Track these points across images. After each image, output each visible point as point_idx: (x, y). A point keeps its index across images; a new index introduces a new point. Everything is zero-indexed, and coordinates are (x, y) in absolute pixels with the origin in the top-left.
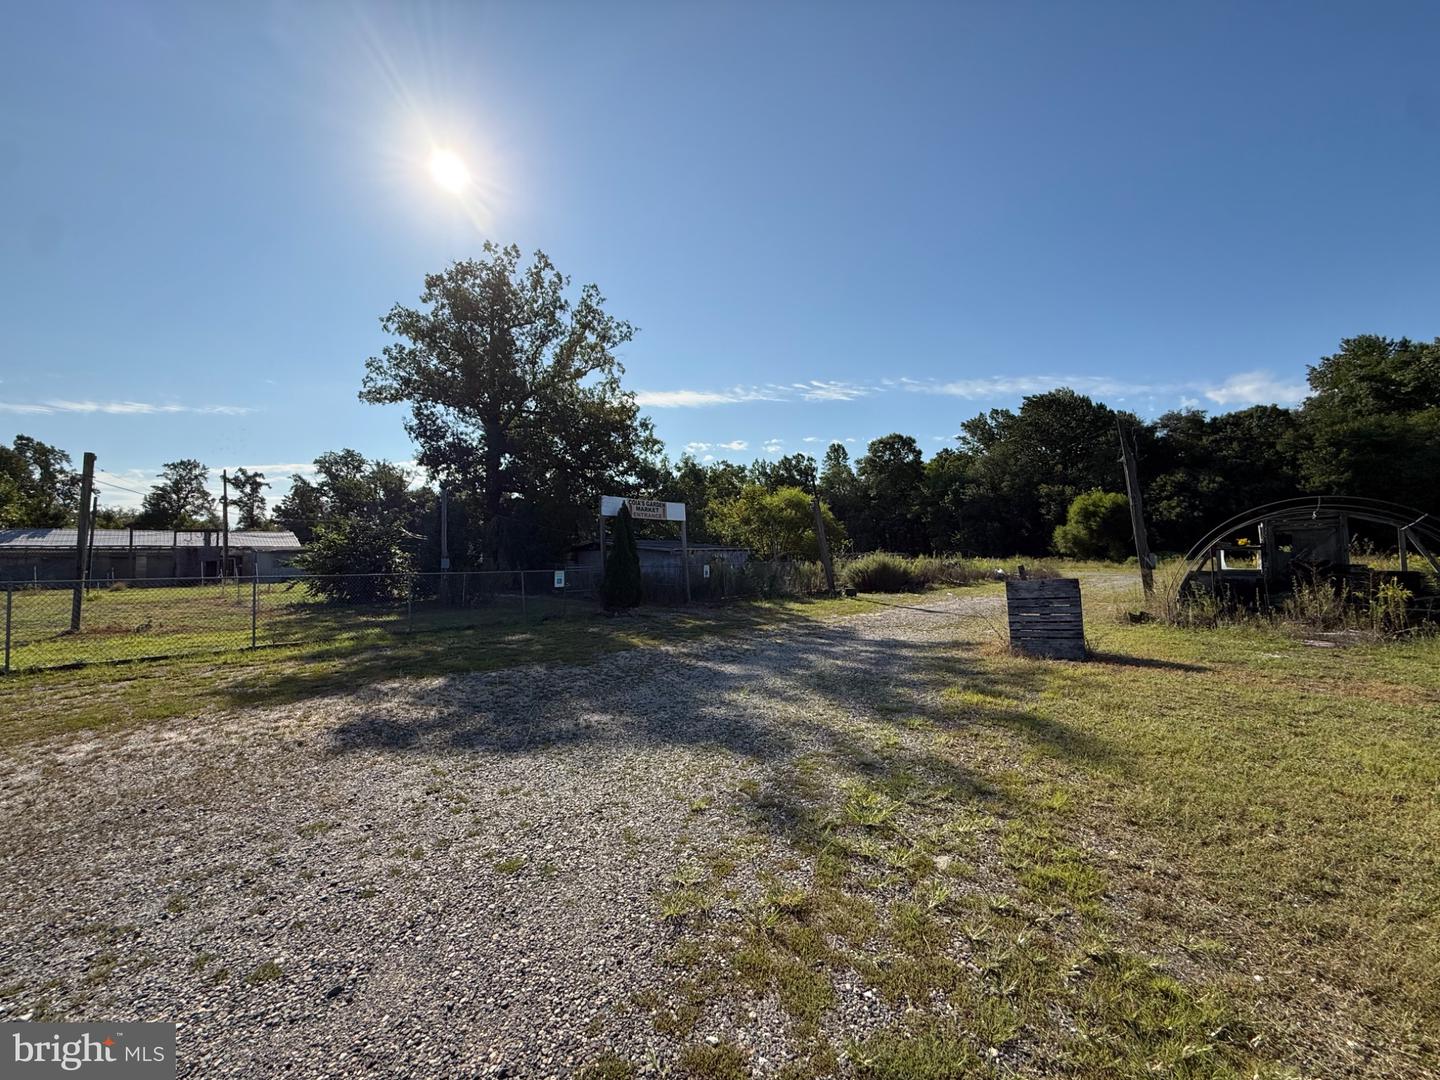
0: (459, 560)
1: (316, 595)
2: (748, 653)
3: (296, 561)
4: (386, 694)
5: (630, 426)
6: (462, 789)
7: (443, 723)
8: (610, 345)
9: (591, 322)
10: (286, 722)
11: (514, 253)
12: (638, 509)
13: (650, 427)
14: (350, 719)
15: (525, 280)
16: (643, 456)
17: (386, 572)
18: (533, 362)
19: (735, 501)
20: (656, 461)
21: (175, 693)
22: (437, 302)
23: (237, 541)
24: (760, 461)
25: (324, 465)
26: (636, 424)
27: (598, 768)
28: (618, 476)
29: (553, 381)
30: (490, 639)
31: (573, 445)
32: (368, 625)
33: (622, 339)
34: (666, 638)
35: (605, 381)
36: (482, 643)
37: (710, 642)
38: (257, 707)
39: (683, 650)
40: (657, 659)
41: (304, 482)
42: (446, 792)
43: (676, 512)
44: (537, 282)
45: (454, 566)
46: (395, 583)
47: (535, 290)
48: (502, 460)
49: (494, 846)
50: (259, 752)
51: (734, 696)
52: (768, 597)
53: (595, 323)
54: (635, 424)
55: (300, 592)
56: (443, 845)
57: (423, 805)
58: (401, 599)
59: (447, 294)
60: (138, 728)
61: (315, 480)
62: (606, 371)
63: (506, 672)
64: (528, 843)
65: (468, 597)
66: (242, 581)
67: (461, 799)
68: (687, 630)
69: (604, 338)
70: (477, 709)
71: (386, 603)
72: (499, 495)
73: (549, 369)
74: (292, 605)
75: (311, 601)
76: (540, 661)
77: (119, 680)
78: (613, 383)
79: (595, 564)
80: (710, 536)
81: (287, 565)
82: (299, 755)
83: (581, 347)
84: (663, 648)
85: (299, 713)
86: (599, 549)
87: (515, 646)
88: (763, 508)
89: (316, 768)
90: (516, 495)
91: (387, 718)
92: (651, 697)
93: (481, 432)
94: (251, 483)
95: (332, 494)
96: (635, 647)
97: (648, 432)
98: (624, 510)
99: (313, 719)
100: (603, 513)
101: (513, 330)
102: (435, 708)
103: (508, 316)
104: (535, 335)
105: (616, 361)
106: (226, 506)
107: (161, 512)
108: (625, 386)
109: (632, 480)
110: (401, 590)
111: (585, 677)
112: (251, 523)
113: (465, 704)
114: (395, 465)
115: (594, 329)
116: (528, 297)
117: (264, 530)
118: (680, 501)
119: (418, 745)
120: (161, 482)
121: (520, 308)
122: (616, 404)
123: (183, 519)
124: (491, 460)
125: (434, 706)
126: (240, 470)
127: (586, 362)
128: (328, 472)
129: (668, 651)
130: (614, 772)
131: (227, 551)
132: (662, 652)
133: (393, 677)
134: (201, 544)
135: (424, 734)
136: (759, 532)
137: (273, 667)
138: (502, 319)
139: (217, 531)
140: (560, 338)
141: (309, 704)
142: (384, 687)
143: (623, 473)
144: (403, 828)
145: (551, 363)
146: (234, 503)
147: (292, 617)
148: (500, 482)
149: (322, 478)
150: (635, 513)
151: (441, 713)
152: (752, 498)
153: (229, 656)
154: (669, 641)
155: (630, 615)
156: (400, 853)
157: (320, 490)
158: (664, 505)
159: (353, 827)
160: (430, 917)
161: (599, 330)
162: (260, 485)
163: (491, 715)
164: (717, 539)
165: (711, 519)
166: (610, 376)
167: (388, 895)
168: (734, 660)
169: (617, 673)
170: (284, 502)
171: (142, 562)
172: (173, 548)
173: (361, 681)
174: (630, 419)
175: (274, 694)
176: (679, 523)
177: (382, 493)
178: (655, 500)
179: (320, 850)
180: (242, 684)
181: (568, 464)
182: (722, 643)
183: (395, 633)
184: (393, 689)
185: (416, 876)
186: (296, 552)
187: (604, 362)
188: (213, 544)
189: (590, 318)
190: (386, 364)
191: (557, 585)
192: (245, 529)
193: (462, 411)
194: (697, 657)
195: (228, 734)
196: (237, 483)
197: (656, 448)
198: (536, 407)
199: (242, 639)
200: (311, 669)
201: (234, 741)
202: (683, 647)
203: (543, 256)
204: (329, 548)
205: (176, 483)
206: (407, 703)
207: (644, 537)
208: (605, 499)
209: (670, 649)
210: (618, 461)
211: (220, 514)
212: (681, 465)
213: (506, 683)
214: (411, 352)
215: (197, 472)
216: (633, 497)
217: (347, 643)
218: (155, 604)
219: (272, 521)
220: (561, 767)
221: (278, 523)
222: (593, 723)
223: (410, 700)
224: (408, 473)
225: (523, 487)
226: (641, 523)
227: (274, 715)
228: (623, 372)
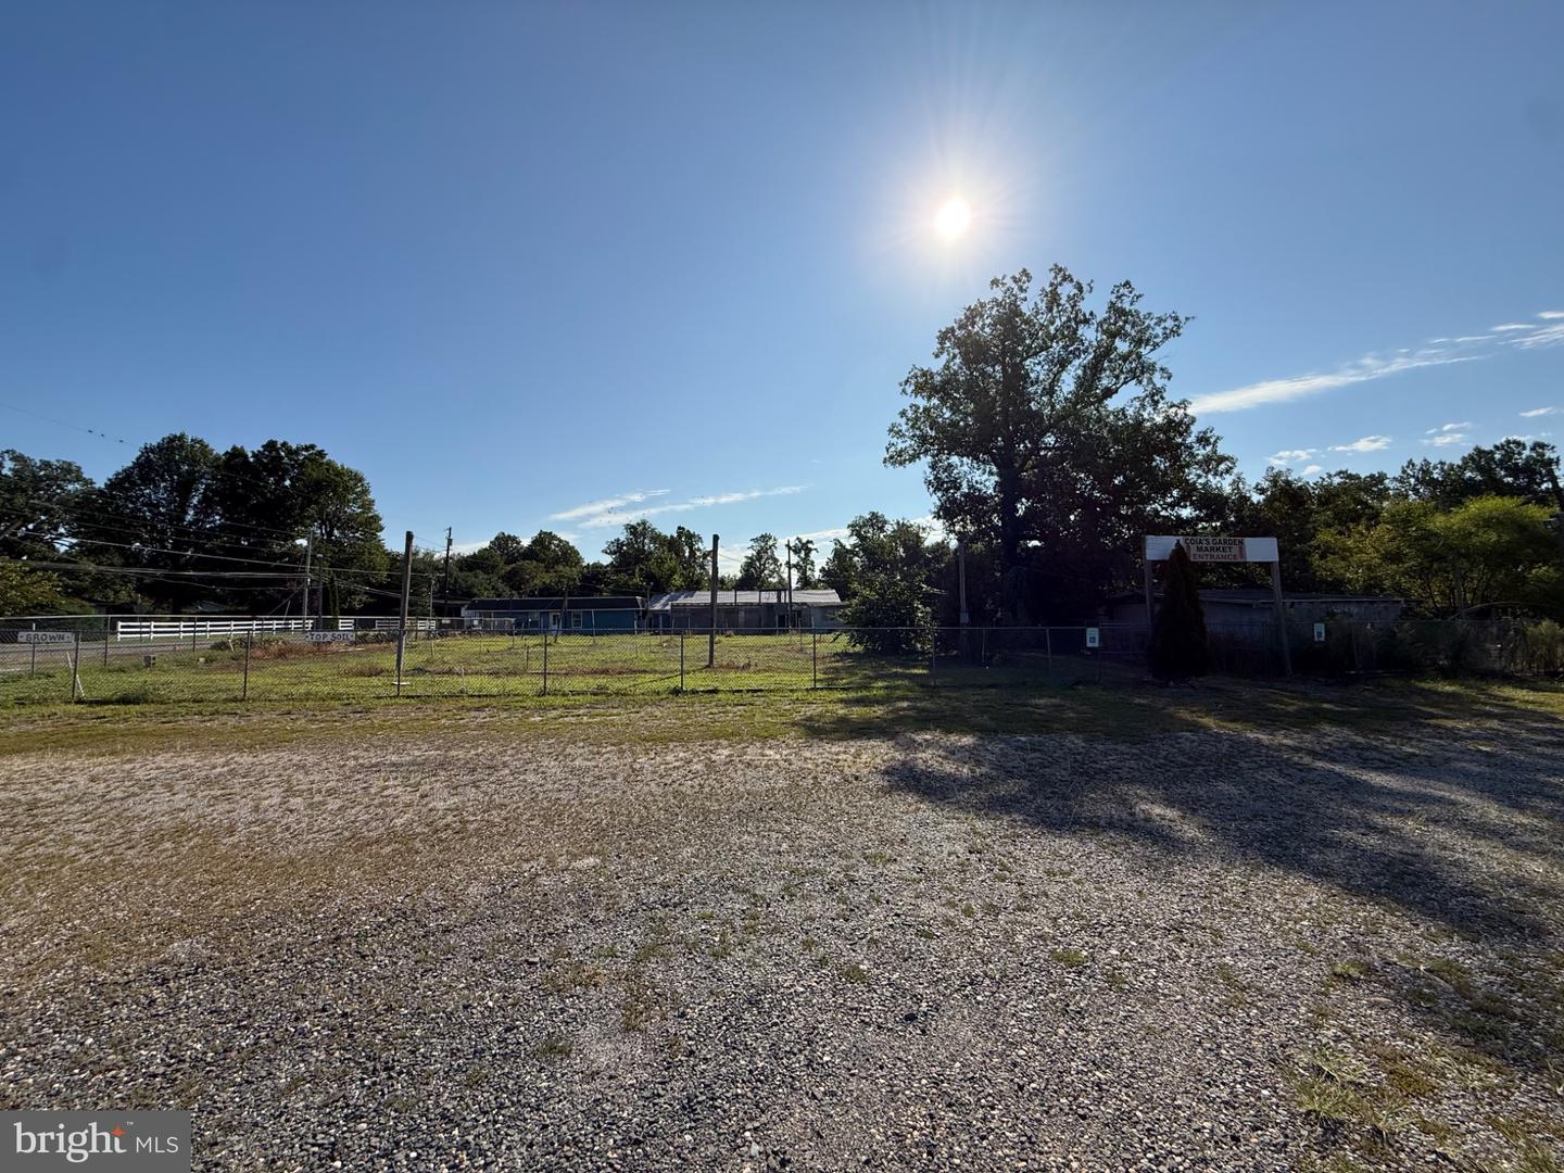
0: (978, 614)
1: (854, 646)
2: (1416, 759)
3: (840, 616)
4: (920, 744)
5: (1181, 444)
6: (1004, 856)
7: (976, 783)
8: (1149, 348)
9: (1123, 328)
10: (844, 757)
11: (1024, 278)
12: (1199, 549)
13: (1212, 440)
14: (893, 763)
15: (1039, 302)
16: (1202, 481)
17: (910, 626)
18: (1050, 391)
19: (1368, 529)
20: (1225, 485)
21: (769, 719)
22: (949, 354)
23: (798, 597)
24: (1418, 462)
25: (856, 529)
26: (1191, 440)
27: (1168, 874)
28: (1166, 509)
29: (1075, 409)
30: (1015, 701)
31: (1103, 480)
32: (896, 676)
33: (1166, 337)
34: (1255, 723)
35: (1143, 395)
36: (1006, 704)
37: (1333, 734)
38: (822, 740)
39: (1285, 741)
40: (1242, 749)
41: (841, 545)
42: (988, 855)
43: (1263, 550)
44: (1053, 299)
45: (973, 622)
46: (918, 637)
47: (1050, 310)
48: (1019, 506)
49: (1047, 930)
50: (828, 779)
51: (1395, 822)
52: (1448, 675)
53: (1128, 327)
54: (1189, 440)
55: (842, 642)
56: (992, 910)
57: (967, 863)
58: (923, 653)
59: (959, 343)
60: (751, 744)
61: (850, 542)
62: (1145, 382)
63: (1036, 738)
64: (1087, 939)
65: (988, 654)
66: (803, 632)
67: (1004, 867)
68: (1287, 714)
69: (1139, 342)
70: (1010, 774)
71: (911, 658)
72: (1016, 545)
73: (1070, 396)
74: (837, 654)
75: (851, 651)
76: (1076, 731)
77: (737, 705)
78: (1155, 396)
79: (1139, 620)
80: (1325, 582)
81: (832, 619)
82: (856, 788)
83: (1110, 361)
84: (1251, 736)
85: (853, 751)
86: (1145, 602)
87: (1044, 711)
88: (1429, 535)
89: (871, 803)
90: (1036, 543)
91: (924, 767)
92: (1238, 798)
93: (996, 478)
94: (804, 548)
95: (861, 554)
96: (1206, 728)
97: (1209, 448)
98: (1179, 552)
99: (864, 757)
100: (1148, 558)
101: (1027, 362)
102: (967, 766)
103: (1020, 348)
104: (1052, 361)
105: (1158, 367)
106: (790, 569)
107: (751, 578)
108: (1172, 395)
109: (1186, 512)
110: (924, 644)
111: (1137, 757)
112: (806, 583)
113: (999, 767)
114: (912, 523)
115: (1126, 335)
116: (1042, 321)
117: (813, 589)
118: (1265, 535)
119: (954, 800)
120: (750, 553)
121: (1034, 336)
122: (1159, 419)
123: (763, 582)
124: (1007, 508)
125: (965, 763)
126: (798, 538)
127: (1117, 377)
128: (859, 535)
129: (1258, 741)
130: (1194, 886)
131: (791, 606)
132: (1248, 739)
133: (924, 729)
134: (775, 601)
135: (959, 791)
136: (1423, 573)
137: (830, 707)
138: (1015, 353)
139: (785, 590)
140: (1083, 356)
141: (859, 743)
142: (919, 738)
143: (1172, 506)
144: (950, 879)
145: (1072, 387)
146: (795, 566)
147: (840, 664)
148: (1016, 529)
149: (854, 540)
150: (1194, 555)
151: (973, 771)
152: (1403, 521)
153: (800, 694)
154: (1261, 727)
155: (1193, 687)
156: (951, 904)
157: (852, 552)
158: (1241, 542)
159: (905, 866)
160: (987, 981)
161: (1133, 333)
162: (811, 550)
163: (1026, 784)
164: (1336, 586)
165: (1323, 557)
166: (1150, 388)
167: (945, 942)
168: (1385, 767)
169: (1180, 759)
170: (827, 564)
171: (742, 614)
172: (759, 604)
173: (897, 729)
174: (1181, 435)
175: (835, 731)
176: (1266, 566)
177: (902, 550)
178: (1223, 537)
179: (882, 879)
180: (810, 719)
181: (1097, 502)
182: (1359, 739)
183: (922, 686)
184: (926, 740)
185: (969, 933)
186: (839, 607)
187: (1141, 371)
188: (783, 601)
189: (1121, 323)
190: (904, 428)
191: (1089, 645)
192: (802, 588)
193: (976, 458)
194: (1313, 753)
195: (806, 759)
196: (797, 551)
197: (1222, 467)
198: (1056, 442)
199: (806, 681)
200: (857, 712)
201: (810, 766)
202: (1286, 737)
203: (1061, 270)
204: (863, 603)
205: (758, 553)
206: (939, 756)
207: (1208, 586)
208: (1151, 540)
209: (1264, 738)
210: (1164, 489)
211: (785, 576)
212: (1265, 485)
213: (1039, 750)
214: (926, 410)
215: (770, 543)
216: (1188, 534)
217: (882, 692)
218: (751, 648)
219: (819, 580)
220: (1119, 861)
221: (823, 582)
222: (1154, 817)
223: (943, 754)
224: (924, 529)
225: (1042, 532)
226: (1202, 568)
227: (835, 749)
228: (1169, 378)
